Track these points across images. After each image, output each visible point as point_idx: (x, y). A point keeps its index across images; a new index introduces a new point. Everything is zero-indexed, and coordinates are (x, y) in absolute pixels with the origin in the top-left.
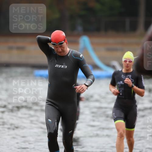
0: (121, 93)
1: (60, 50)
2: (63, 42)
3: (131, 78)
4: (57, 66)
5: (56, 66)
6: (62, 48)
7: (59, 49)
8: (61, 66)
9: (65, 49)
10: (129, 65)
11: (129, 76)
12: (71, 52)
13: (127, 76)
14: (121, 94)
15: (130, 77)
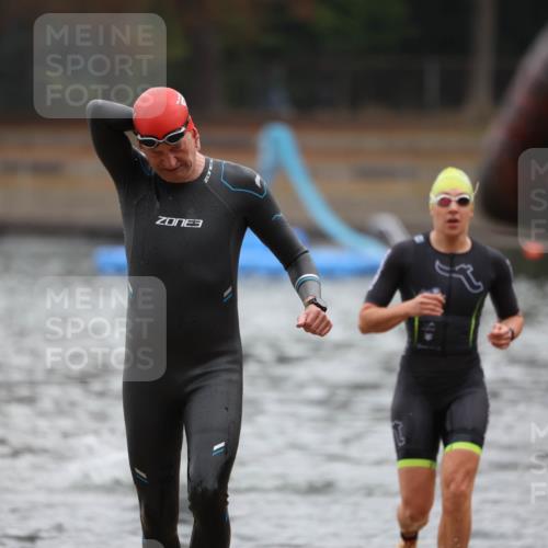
0: (429, 332)
1: (173, 162)
2: (183, 129)
3: (472, 277)
4: (162, 220)
5: (158, 223)
6: (180, 155)
7: (169, 158)
8: (180, 222)
9: (190, 158)
10: (457, 217)
11: (463, 266)
12: (213, 166)
13: (457, 268)
14: (428, 337)
15: (469, 272)
